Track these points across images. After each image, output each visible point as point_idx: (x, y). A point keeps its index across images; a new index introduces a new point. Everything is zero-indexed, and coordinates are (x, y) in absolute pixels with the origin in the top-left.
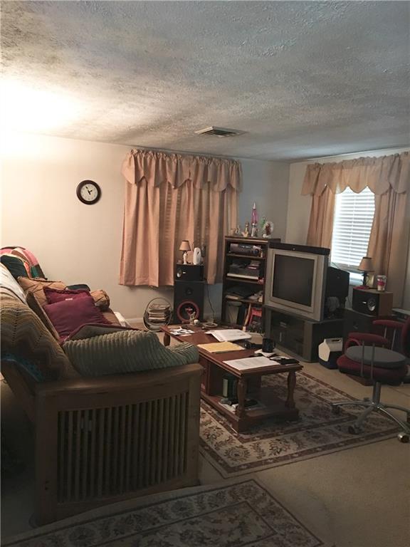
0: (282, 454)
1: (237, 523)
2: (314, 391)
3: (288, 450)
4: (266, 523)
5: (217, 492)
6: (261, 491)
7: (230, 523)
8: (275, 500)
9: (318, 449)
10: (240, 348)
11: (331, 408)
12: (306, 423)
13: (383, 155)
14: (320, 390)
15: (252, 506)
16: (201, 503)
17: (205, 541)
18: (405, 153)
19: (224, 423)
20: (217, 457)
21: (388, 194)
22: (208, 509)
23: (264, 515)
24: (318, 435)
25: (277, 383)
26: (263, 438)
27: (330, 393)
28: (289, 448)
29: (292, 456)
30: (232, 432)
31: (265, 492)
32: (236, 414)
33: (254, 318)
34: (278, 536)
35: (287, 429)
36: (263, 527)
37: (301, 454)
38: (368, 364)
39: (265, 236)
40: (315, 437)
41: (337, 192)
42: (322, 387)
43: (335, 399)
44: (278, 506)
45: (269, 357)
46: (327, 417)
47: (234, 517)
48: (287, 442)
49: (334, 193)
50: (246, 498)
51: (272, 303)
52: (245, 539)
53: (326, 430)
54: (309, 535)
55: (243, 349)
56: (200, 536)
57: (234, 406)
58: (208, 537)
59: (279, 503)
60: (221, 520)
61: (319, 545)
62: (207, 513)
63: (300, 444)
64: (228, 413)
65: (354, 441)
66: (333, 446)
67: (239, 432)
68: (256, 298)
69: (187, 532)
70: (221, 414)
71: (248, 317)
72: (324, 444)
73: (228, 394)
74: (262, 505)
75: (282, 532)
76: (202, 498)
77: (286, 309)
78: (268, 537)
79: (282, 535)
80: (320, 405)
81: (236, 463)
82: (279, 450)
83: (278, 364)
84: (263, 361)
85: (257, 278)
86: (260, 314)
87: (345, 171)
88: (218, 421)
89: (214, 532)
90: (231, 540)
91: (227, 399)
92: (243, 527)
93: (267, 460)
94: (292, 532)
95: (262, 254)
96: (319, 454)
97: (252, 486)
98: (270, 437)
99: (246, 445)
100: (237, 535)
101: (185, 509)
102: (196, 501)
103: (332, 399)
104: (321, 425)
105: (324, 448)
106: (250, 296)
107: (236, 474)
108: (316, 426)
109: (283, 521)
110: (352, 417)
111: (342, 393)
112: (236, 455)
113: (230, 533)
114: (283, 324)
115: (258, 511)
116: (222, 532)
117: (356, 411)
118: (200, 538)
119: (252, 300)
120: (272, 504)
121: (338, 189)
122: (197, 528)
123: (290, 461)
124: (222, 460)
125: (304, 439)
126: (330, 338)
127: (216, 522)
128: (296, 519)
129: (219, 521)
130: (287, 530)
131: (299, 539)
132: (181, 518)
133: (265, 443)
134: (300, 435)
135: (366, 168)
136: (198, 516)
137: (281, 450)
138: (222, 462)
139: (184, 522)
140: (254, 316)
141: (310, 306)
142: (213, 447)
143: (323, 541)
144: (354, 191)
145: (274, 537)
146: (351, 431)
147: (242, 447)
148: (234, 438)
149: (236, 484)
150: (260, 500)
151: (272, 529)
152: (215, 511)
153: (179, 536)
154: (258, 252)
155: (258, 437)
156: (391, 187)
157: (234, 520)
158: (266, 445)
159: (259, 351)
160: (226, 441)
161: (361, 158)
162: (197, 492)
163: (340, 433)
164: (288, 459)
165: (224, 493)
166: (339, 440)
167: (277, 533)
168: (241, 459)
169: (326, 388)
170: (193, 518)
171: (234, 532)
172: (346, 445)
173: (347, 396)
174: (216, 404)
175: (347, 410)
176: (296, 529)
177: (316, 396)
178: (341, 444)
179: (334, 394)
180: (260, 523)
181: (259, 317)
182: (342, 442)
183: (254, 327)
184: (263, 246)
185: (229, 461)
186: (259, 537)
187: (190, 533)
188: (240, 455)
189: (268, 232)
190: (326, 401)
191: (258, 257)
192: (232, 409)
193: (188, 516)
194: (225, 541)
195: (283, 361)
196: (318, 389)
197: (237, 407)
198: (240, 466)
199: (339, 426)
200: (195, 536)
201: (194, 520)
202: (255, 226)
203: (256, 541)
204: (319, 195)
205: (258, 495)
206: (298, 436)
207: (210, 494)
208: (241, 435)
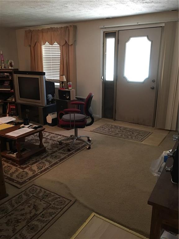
0: (43, 169)
1: (32, 207)
2: (49, 137)
3: (46, 166)
4: (45, 201)
5: (18, 196)
6: (39, 188)
7: (28, 208)
8: (46, 190)
9: (58, 162)
10: (12, 126)
11: (58, 143)
12: (50, 152)
13: (61, 27)
14: (51, 136)
15: (36, 196)
16: (11, 204)
17: (19, 221)
18: (70, 26)
19: (11, 163)
20: (13, 180)
21: (65, 45)
22: (16, 206)
23: (43, 198)
24: (56, 156)
25: (32, 138)
26: (32, 165)
27: (56, 137)
28: (46, 165)
29: (48, 168)
30: (17, 166)
31: (40, 188)
32: (17, 157)
33: (12, 109)
34: (52, 205)
35: (42, 157)
36: (44, 203)
37: (51, 166)
38: (73, 121)
39: (10, 68)
40: (55, 157)
41: (42, 44)
42: (52, 135)
43: (59, 139)
44: (48, 192)
45: (28, 127)
46: (57, 147)
47: (30, 205)
48: (44, 163)
49: (41, 45)
50: (33, 194)
51: (20, 101)
52: (38, 212)
53: (59, 153)
54: (64, 199)
55: (14, 126)
56: (16, 219)
57: (15, 154)
58: (20, 219)
59: (49, 191)
60: (24, 208)
61: (70, 202)
62: (16, 208)
63: (50, 162)
64: (12, 158)
65: (71, 154)
66: (63, 159)
67: (20, 165)
68: (11, 100)
69: (9, 221)
70: (9, 159)
71: (8, 109)
72: (60, 159)
73: (10, 149)
74: (41, 194)
75: (53, 202)
76: (11, 202)
77: (28, 103)
78: (48, 207)
79: (54, 204)
80: (53, 143)
81: (23, 179)
82: (41, 168)
83: (34, 129)
84: (26, 130)
85: (10, 90)
86: (14, 107)
87: (44, 34)
88: (8, 163)
89: (22, 215)
90: (31, 215)
91: (10, 151)
92: (35, 207)
93: (37, 173)
94: (58, 201)
95: (10, 77)
96: (59, 164)
97: (34, 187)
98: (36, 163)
99: (25, 170)
100: (34, 212)
101: (4, 210)
102: (8, 204)
103: (57, 139)
104: (56, 151)
105: (60, 161)
106: (8, 99)
107: (25, 184)
108: (54, 152)
109: (52, 198)
110: (67, 145)
111: (60, 135)
112: (22, 176)
113: (30, 213)
114: (27, 110)
115: (40, 198)
116: (26, 214)
117: (68, 141)
118: (16, 221)
119: (9, 101)
120: (45, 192)
121: (42, 43)
122: (13, 216)
123: (48, 170)
124: (16, 180)
125: (51, 160)
126: (51, 113)
127: (21, 210)
128: (57, 195)
129: (24, 209)
130: (55, 201)
131: (61, 203)
132: (4, 215)
133: (34, 166)
134: (49, 158)
135: (54, 33)
136: (12, 211)
137: (42, 167)
138: (16, 181)
139: (5, 217)
140: (11, 108)
141: (40, 100)
142: (9, 176)
143: (71, 200)
144: (50, 44)
145: (51, 206)
146: (69, 150)
147: (24, 171)
148: (19, 168)
149: (26, 189)
150: (39, 193)
151: (49, 203)
152: (19, 205)
153: (5, 224)
154: (8, 77)
155: (30, 165)
156: (66, 42)
157: (30, 206)
158: (35, 167)
159: (22, 125)
160: (15, 171)
161: (51, 28)
162: (7, 200)
163: (65, 152)
164: (47, 170)
165: (21, 195)
166: (65, 156)
167: (51, 204)
168: (25, 177)
169: (53, 135)
170: (9, 212)
171: (32, 211)
172: (68, 157)
173: (63, 136)
174: (5, 155)
175: (65, 142)
176: (59, 199)
177: (50, 139)
178: (66, 157)
179: (57, 137)
180: (42, 202)
181: (14, 108)
182: (66, 156)
183: (12, 114)
184: (10, 73)
185: (20, 180)
186: (44, 208)
187: (11, 220)
188: (24, 175)
189: (11, 66)
190: (55, 140)
191: (8, 79)
192: (14, 155)
193: (7, 213)
194: (29, 217)
195: (35, 128)
196: (50, 136)
197: (17, 154)
198: (26, 180)
199: (63, 150)
200: (13, 221)
201: (10, 213)
202: (3, 63)
203: (43, 211)
204: (33, 46)
205: (38, 191)
206: (47, 159)
207: (14, 198)
208: (22, 166)
